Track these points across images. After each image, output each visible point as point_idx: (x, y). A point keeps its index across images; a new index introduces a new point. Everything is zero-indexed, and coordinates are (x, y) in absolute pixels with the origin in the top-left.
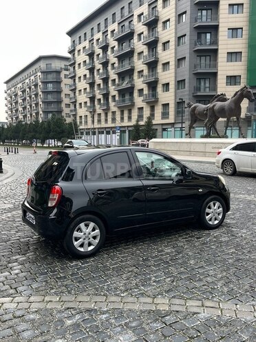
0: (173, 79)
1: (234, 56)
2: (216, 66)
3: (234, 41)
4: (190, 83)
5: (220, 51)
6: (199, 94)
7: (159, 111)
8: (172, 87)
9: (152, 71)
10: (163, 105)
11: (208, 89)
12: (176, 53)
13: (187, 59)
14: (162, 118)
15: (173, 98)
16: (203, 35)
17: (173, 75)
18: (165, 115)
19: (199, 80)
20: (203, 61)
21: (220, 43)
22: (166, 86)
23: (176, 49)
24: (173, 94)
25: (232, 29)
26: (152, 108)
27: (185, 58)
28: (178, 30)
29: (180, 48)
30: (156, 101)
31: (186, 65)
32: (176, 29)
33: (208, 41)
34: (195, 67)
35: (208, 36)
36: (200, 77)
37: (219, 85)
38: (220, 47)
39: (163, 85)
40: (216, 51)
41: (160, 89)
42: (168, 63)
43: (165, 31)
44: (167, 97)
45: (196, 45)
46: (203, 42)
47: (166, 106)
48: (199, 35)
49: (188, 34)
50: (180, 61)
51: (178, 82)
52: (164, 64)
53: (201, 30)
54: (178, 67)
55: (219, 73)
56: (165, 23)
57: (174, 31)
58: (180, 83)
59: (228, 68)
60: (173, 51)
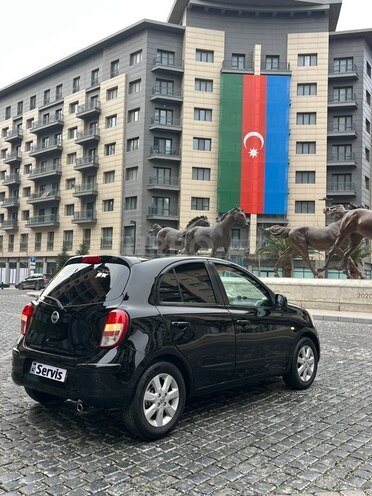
0: (120, 194)
1: (200, 172)
2: (178, 182)
3: (200, 153)
4: (143, 203)
5: (183, 164)
6: (155, 217)
7: (96, 237)
8: (118, 204)
9: (89, 181)
10: (104, 229)
11: (167, 212)
12: (124, 160)
13: (140, 170)
14: (102, 248)
15: (119, 220)
16: (161, 142)
17: (120, 188)
18: (106, 244)
19: (156, 198)
20: (161, 174)
21: (183, 153)
22: (109, 203)
23: (124, 155)
24: (119, 215)
25: (199, 139)
26: (87, 233)
27: (137, 168)
28: (128, 131)
29: (130, 155)
30: (94, 223)
31: (138, 177)
32: (125, 129)
33: (168, 150)
34: (151, 181)
35: (168, 143)
36: (157, 194)
37: (182, 208)
38: (183, 159)
39: (105, 201)
40: (178, 164)
41: (99, 206)
42: (113, 172)
43: (108, 130)
44: (112, 219)
45: (152, 152)
46: (161, 150)
47: (108, 230)
48: (156, 140)
49: (142, 137)
50: (129, 171)
51: (127, 199)
52: (106, 173)
53: (159, 135)
54: (127, 179)
55: (182, 192)
56: (109, 118)
57: (122, 130)
58: (130, 201)
59: (193, 187)
60: (121, 157)
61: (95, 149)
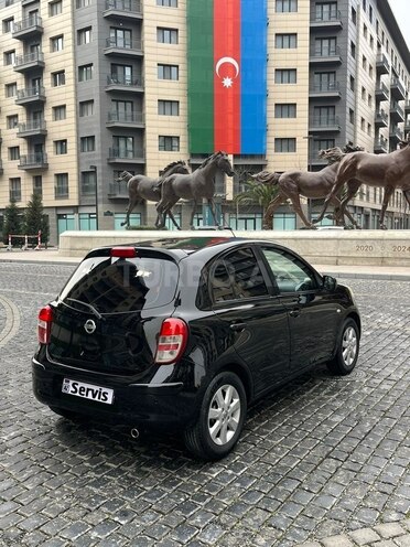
0: (74, 133)
1: (167, 105)
2: (142, 118)
3: (166, 83)
4: (102, 142)
5: (147, 96)
6: (117, 161)
7: (49, 185)
8: (72, 146)
9: (35, 118)
10: (58, 175)
11: (131, 154)
12: (76, 92)
13: (96, 104)
14: (56, 198)
15: (75, 164)
16: (119, 69)
17: (73, 127)
18: (61, 191)
19: (117, 138)
20: (121, 109)
21: (147, 83)
22: (61, 145)
23: (76, 86)
24: (75, 158)
25: (164, 65)
26: (38, 180)
27: (92, 101)
28: (78, 56)
29: (85, 84)
30: (45, 168)
31: (94, 112)
32: (75, 53)
33: (128, 78)
34: (110, 116)
35: (128, 70)
36: (119, 133)
37: (148, 149)
38: (147, 90)
39: (56, 142)
40: (140, 96)
41: (49, 148)
42: (64, 106)
43: (56, 53)
44: (66, 163)
45: (109, 83)
46: (120, 79)
47: (62, 177)
48: (114, 71)
49: (96, 64)
50: (83, 105)
51: (83, 139)
52: (56, 109)
53: (117, 61)
54: (82, 115)
55: (147, 130)
56: (54, 39)
57: (71, 55)
58: (86, 141)
59: (160, 124)
60: (72, 88)
61: (40, 78)
